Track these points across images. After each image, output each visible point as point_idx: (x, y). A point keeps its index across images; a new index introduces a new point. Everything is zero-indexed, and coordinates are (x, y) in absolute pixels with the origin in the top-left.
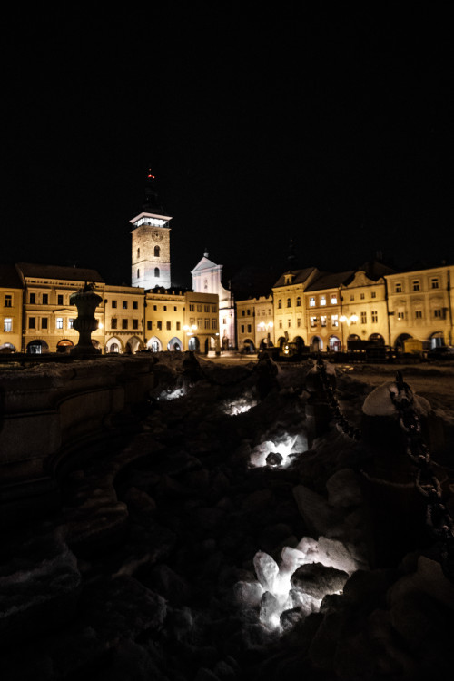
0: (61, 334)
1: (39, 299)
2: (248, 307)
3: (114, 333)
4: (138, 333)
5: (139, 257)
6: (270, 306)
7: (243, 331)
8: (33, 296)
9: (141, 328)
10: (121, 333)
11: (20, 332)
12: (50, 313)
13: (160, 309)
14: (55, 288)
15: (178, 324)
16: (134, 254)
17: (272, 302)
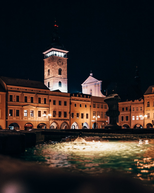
0: (26, 120)
1: (14, 99)
2: (126, 106)
3: (54, 119)
4: (67, 120)
5: (49, 74)
6: (142, 105)
7: (122, 120)
8: (11, 96)
9: (68, 117)
10: (58, 119)
11: (5, 118)
12: (21, 107)
13: (78, 106)
14: (23, 92)
15: (87, 115)
16: (46, 73)
17: (143, 103)
